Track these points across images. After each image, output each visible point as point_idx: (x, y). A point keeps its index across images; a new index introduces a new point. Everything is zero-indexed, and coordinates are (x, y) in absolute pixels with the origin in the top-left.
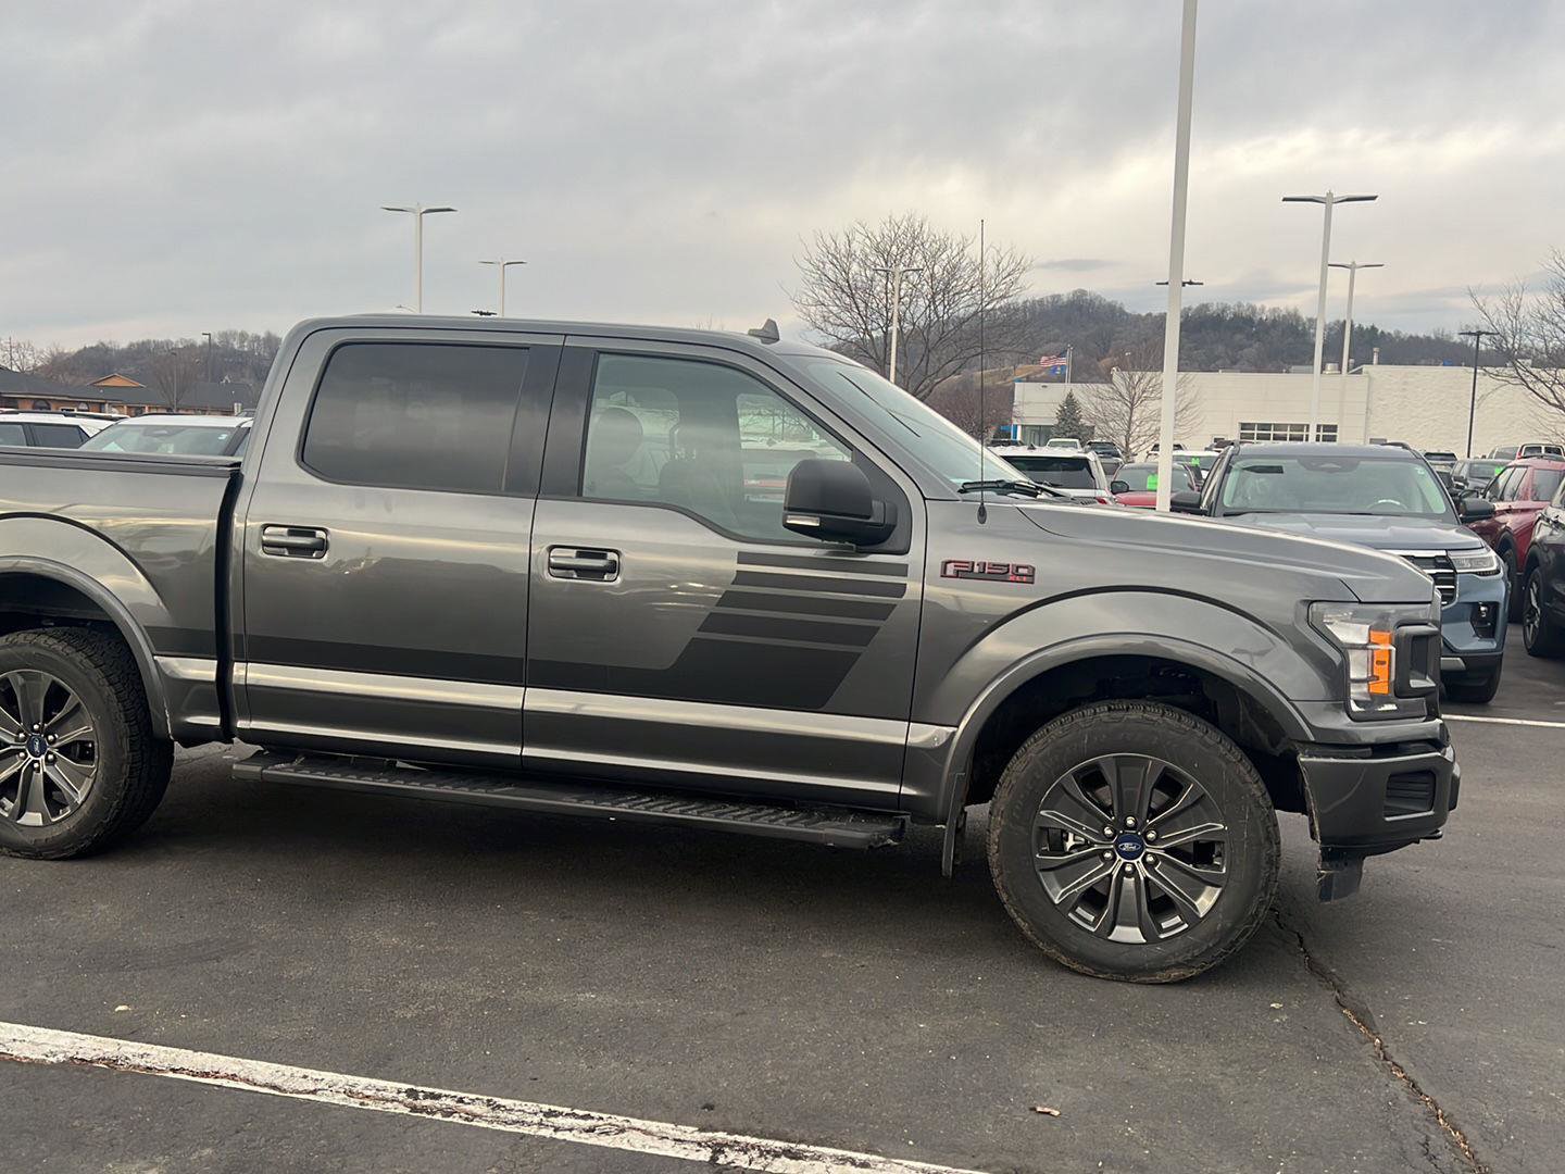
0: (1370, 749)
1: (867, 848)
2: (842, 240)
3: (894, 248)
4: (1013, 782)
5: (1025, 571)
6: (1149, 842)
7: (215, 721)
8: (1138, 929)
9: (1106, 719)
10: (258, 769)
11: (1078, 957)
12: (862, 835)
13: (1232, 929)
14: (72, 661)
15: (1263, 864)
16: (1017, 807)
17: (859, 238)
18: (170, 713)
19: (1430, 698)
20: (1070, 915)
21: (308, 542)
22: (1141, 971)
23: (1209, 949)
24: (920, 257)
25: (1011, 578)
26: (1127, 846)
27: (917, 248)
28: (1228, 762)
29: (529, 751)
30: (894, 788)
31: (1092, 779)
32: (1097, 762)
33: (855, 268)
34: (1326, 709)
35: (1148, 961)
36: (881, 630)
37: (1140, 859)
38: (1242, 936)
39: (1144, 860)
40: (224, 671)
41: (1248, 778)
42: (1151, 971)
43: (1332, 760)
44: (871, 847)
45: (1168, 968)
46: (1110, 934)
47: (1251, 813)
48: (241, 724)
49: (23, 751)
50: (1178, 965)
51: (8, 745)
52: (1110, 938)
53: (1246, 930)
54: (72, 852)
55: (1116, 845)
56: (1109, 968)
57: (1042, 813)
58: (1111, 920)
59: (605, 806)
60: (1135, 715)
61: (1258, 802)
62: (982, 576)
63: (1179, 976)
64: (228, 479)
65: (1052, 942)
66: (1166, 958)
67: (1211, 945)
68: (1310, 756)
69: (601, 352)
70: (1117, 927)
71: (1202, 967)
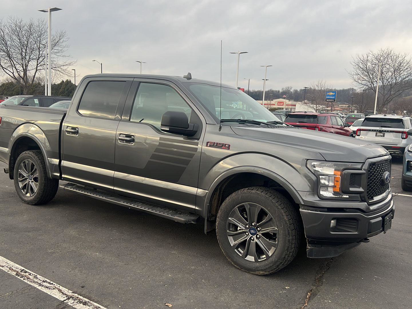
0: (327, 209)
1: (184, 223)
2: (365, 56)
3: (382, 58)
4: (222, 208)
5: (227, 146)
6: (258, 231)
7: (58, 175)
8: (253, 257)
9: (246, 192)
10: (63, 187)
11: (236, 263)
12: (183, 219)
13: (277, 261)
14: (35, 158)
15: (287, 242)
16: (222, 216)
17: (371, 55)
18: (50, 171)
19: (362, 195)
20: (235, 250)
21: (75, 131)
22: (252, 270)
23: (271, 266)
24: (390, 60)
25: (223, 148)
26: (252, 231)
27: (389, 58)
28: (278, 208)
29: (115, 188)
30: (194, 207)
31: (242, 210)
32: (243, 204)
33: (369, 64)
34: (309, 195)
35: (254, 267)
36: (191, 161)
37: (255, 236)
38: (280, 264)
39: (256, 236)
40: (60, 162)
41: (284, 214)
42: (255, 271)
43: (310, 211)
44: (185, 223)
45: (259, 270)
46: (245, 258)
47: (284, 225)
48: (63, 176)
49: (28, 179)
50: (262, 270)
51: (25, 177)
52: (245, 259)
53: (282, 263)
54: (34, 204)
55: (249, 230)
56: (244, 268)
57: (229, 218)
58: (246, 253)
59: (128, 205)
60: (253, 191)
61: (286, 222)
62: (217, 147)
63: (263, 274)
64: (63, 115)
65: (229, 258)
66: (259, 267)
67: (271, 265)
68: (303, 209)
69: (141, 82)
70: (248, 256)
71: (269, 272)
